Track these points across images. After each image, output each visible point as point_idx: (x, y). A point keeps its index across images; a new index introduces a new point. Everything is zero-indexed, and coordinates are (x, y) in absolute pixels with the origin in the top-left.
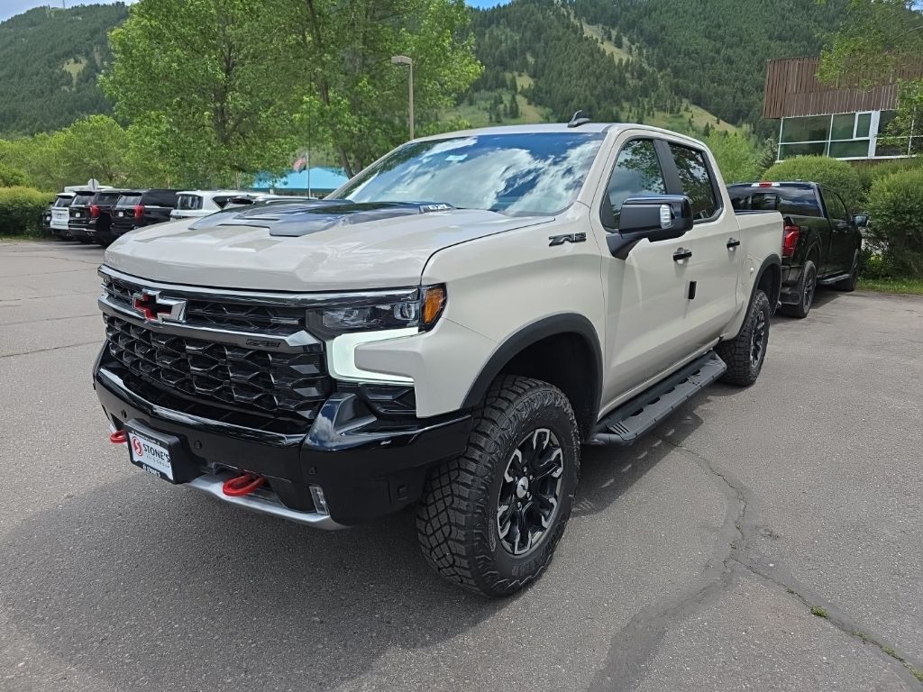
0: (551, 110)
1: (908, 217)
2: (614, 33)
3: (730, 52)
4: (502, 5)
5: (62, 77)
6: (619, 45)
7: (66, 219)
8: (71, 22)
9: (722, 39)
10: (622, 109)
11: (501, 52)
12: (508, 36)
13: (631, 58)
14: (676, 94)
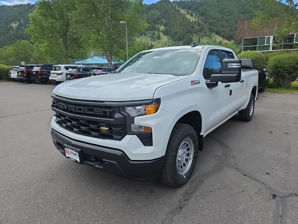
0: (171, 37)
1: (279, 69)
2: (190, 12)
3: (227, 18)
4: (154, 3)
5: (11, 28)
6: (192, 16)
7: (16, 75)
8: (13, 10)
9: (224, 13)
10: (193, 36)
11: (154, 18)
12: (156, 13)
13: (196, 20)
14: (210, 31)
